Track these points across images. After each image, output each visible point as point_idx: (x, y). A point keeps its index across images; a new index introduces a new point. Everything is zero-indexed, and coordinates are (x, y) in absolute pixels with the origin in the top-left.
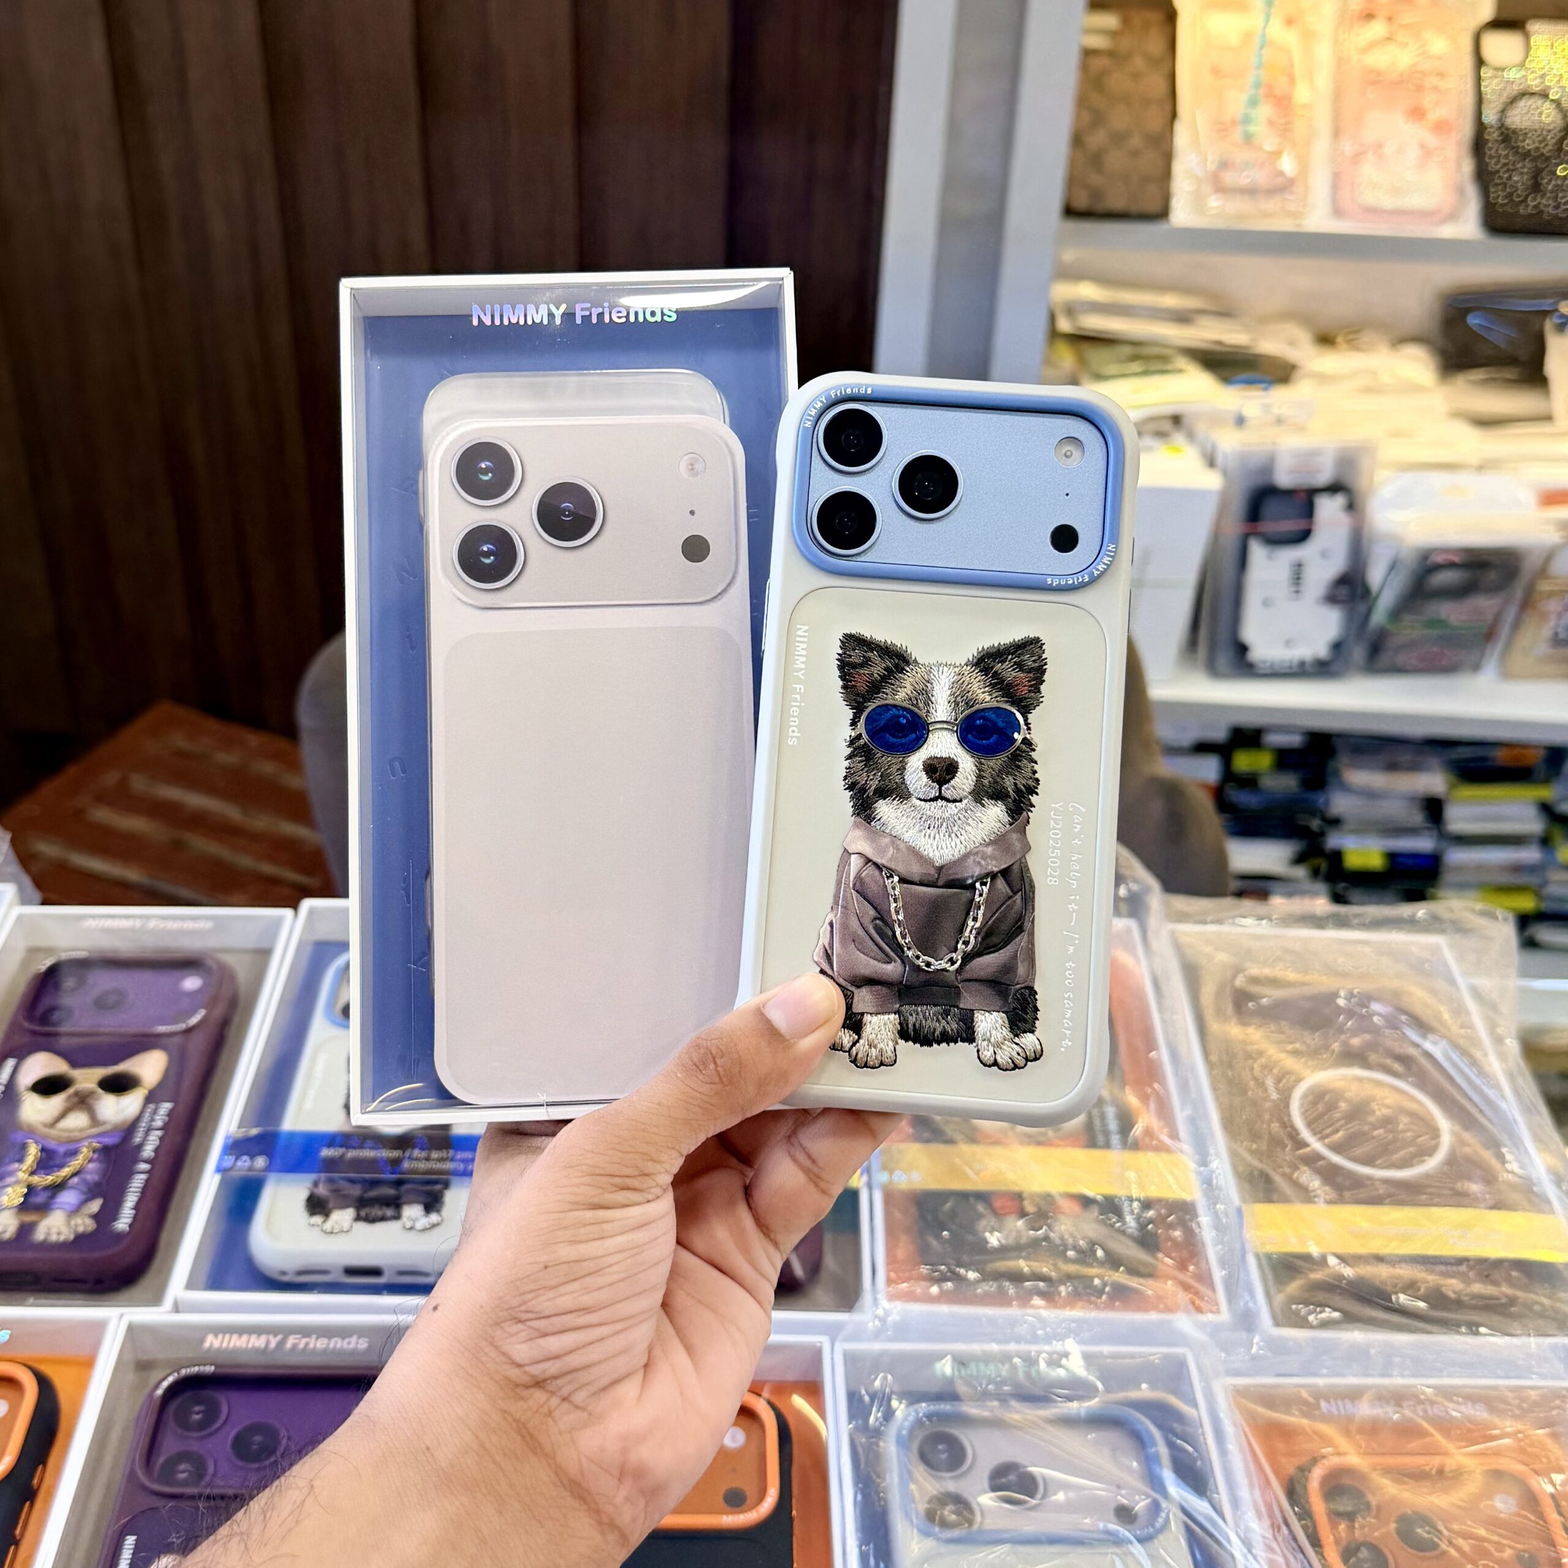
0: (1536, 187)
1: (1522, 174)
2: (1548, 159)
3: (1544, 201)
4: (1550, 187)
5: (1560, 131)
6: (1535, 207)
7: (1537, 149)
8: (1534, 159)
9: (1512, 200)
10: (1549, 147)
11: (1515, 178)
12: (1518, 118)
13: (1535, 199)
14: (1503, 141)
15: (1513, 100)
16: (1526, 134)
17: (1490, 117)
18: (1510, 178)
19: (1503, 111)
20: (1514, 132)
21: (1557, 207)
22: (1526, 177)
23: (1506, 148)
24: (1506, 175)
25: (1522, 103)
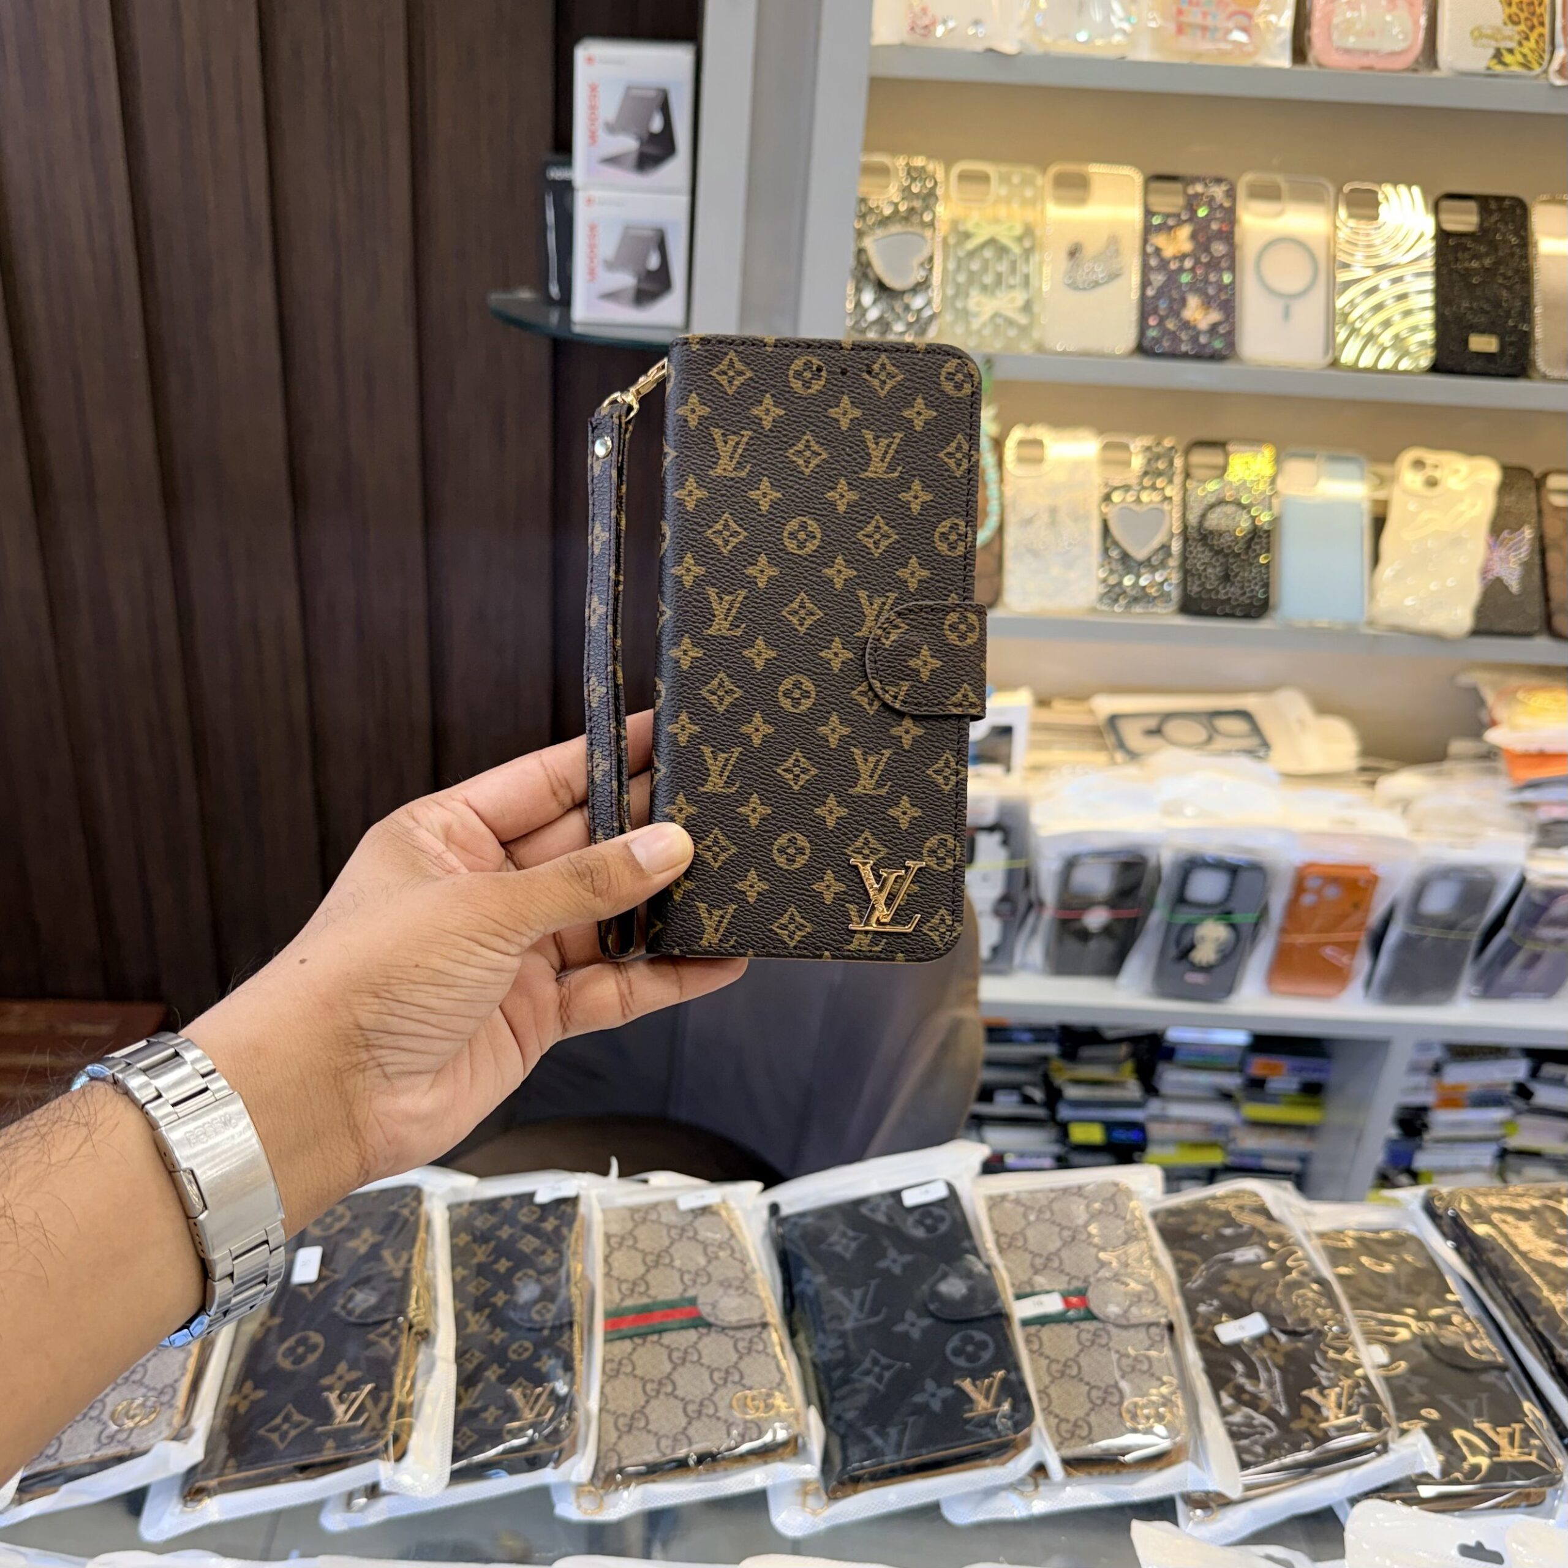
0: (1226, 578)
1: (1215, 567)
2: (1239, 555)
3: (1232, 589)
4: (1238, 578)
5: (1249, 533)
6: (1226, 593)
7: (1229, 547)
8: (1226, 556)
9: (1204, 588)
10: (1239, 545)
11: (1210, 570)
12: (1214, 521)
13: (1224, 588)
14: (1201, 540)
15: (1212, 507)
16: (1220, 534)
17: (1193, 519)
18: (1205, 570)
19: (1203, 516)
20: (1211, 532)
21: (1244, 593)
22: (1218, 569)
23: (1205, 545)
24: (1202, 568)
25: (1218, 510)
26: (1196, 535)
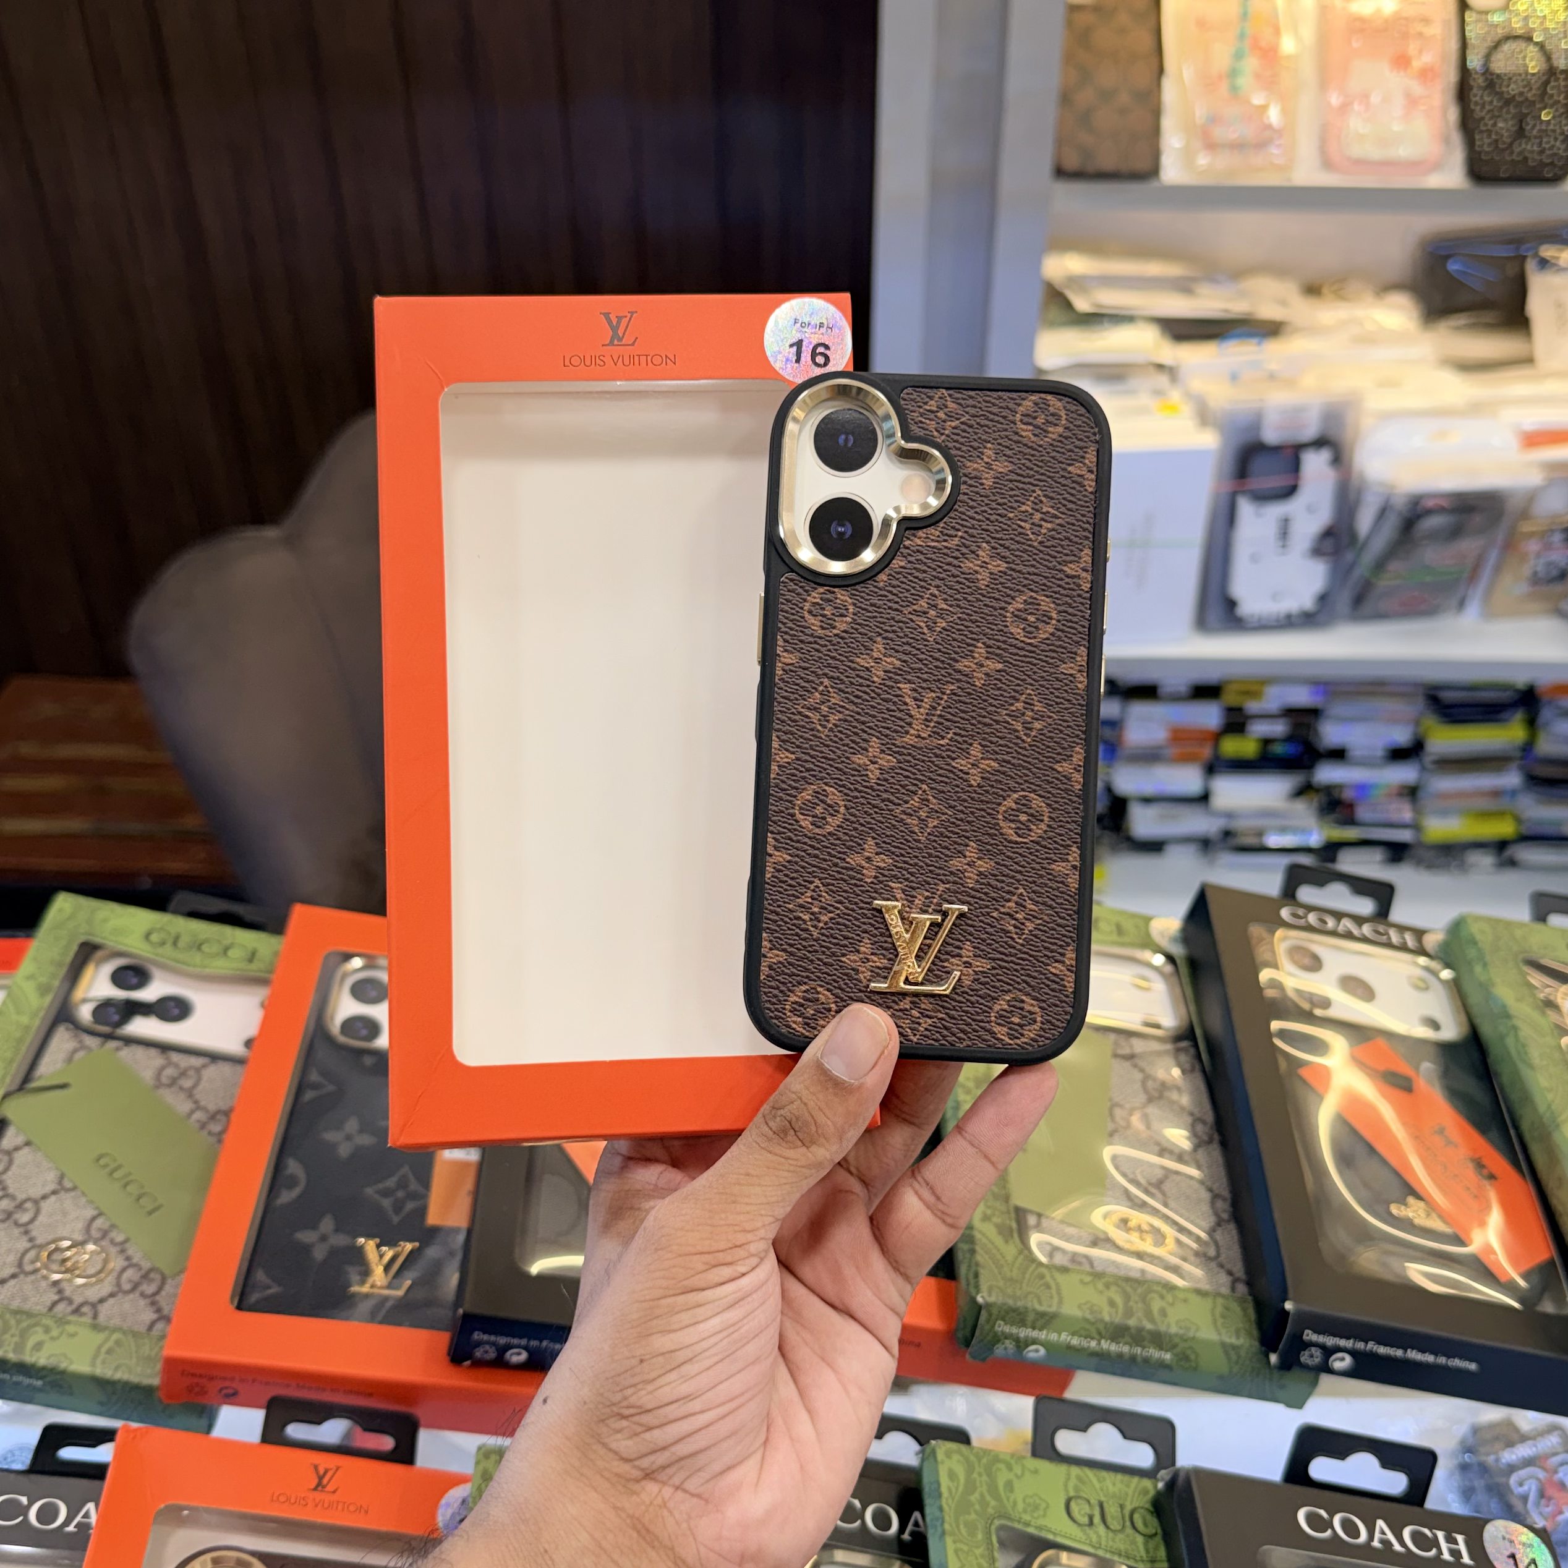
0: (1520, 133)
1: (1506, 120)
2: (1534, 102)
3: (1529, 147)
4: (1535, 132)
5: (1544, 74)
6: (1520, 153)
7: (1521, 94)
8: (1519, 105)
9: (1497, 147)
11: (1501, 125)
12: (1501, 64)
13: (1519, 145)
14: (1488, 87)
15: (1497, 45)
16: (1510, 79)
17: (1474, 62)
18: (1495, 124)
19: (1488, 57)
20: (1499, 76)
21: (1542, 152)
22: (1510, 123)
23: (1489, 95)
24: (1491, 122)
25: (1506, 48)
26: (1481, 81)
